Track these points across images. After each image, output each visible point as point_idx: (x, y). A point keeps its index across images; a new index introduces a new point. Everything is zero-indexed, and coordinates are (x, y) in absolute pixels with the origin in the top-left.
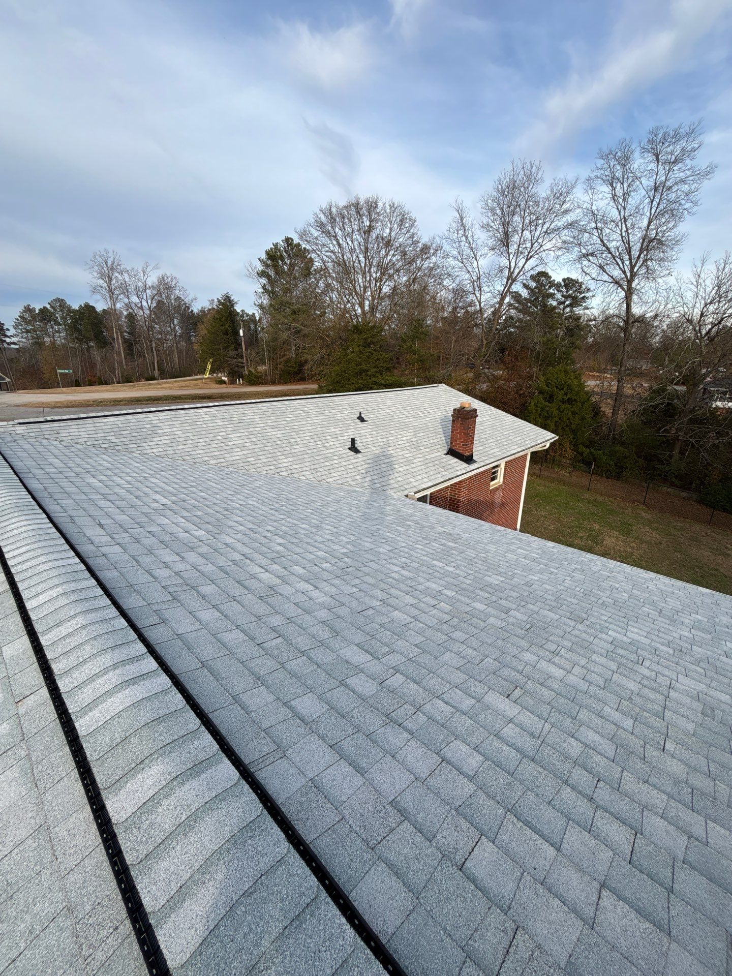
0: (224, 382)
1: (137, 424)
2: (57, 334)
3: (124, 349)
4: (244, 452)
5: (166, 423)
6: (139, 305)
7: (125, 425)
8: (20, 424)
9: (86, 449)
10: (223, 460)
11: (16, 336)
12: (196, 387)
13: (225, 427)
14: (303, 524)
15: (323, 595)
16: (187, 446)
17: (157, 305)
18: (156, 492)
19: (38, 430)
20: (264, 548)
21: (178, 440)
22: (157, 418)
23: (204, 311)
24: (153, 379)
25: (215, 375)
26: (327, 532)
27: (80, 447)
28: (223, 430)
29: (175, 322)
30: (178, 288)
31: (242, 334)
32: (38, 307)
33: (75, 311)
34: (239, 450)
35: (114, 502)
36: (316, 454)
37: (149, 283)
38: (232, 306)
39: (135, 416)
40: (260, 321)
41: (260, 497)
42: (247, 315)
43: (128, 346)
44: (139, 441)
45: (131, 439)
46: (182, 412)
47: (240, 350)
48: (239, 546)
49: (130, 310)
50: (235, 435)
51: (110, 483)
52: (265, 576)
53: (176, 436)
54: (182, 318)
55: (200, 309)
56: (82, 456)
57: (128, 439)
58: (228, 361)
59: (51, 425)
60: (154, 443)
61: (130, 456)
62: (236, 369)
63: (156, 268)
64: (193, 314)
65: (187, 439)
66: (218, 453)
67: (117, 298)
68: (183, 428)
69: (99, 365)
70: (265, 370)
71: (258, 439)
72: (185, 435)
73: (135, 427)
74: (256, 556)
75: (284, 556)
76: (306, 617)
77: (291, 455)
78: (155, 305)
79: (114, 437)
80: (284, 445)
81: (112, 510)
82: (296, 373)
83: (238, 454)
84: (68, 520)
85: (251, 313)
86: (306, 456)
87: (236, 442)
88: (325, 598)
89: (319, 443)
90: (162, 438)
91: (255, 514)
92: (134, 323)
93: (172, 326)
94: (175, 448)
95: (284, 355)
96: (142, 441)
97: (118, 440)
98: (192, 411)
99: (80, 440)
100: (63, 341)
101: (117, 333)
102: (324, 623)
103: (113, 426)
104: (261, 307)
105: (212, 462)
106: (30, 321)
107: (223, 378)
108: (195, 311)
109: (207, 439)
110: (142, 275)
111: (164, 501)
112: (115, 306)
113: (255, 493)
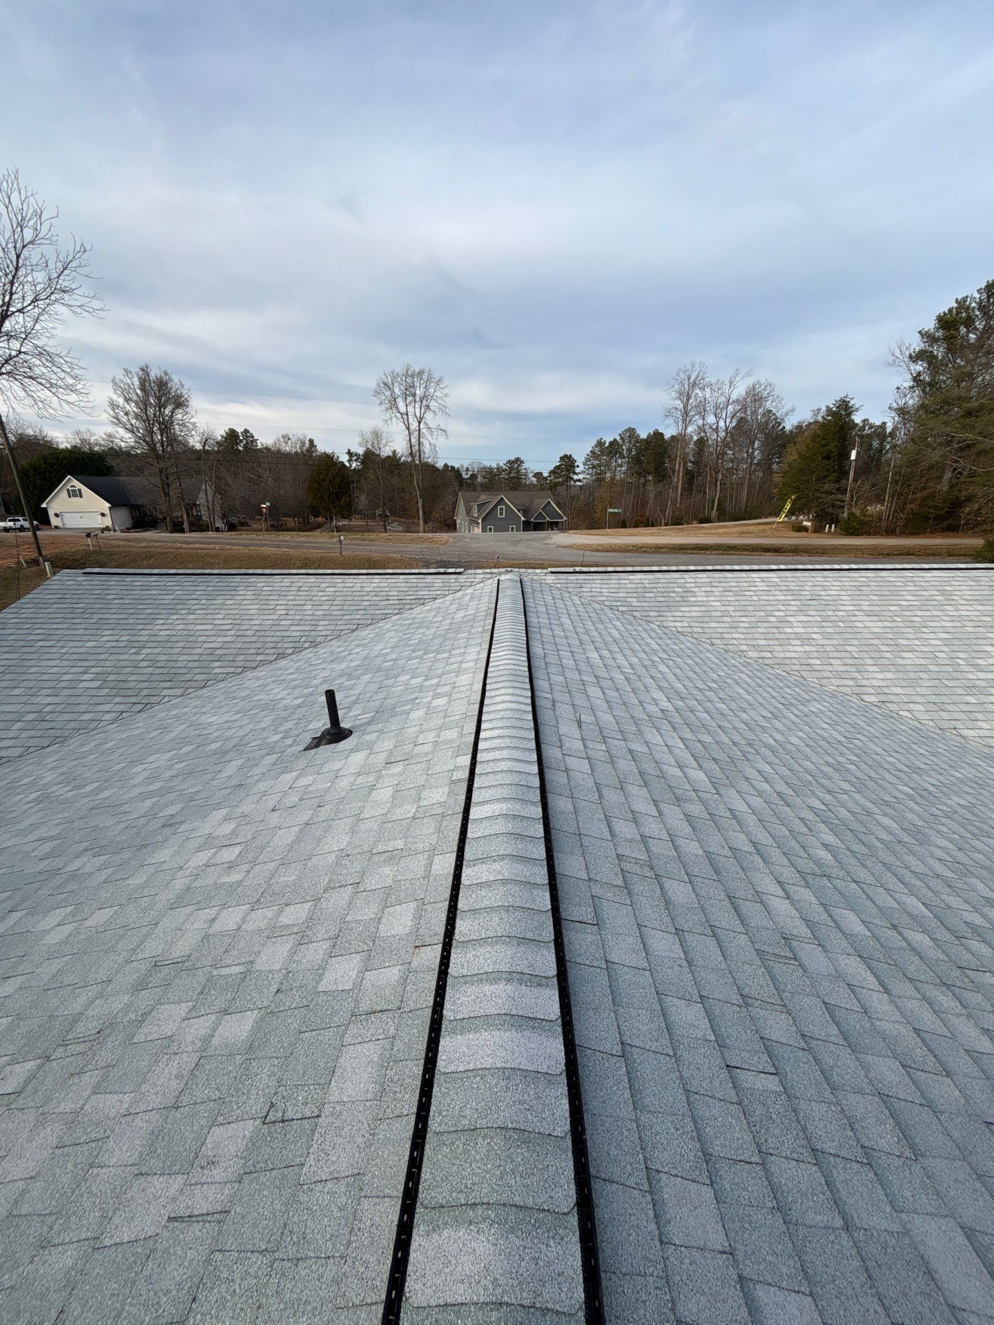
0: (806, 529)
1: (666, 585)
2: (619, 469)
3: (683, 483)
4: (807, 648)
5: (703, 589)
6: (714, 427)
7: (652, 586)
8: (552, 572)
9: (602, 610)
10: (769, 655)
11: (583, 472)
12: (762, 534)
13: (786, 603)
14: (885, 815)
15: (898, 1017)
16: (723, 625)
17: (737, 425)
18: (660, 688)
19: (565, 581)
20: (793, 843)
21: (713, 614)
22: (692, 580)
23: (801, 426)
24: (708, 521)
25: (794, 518)
26: (939, 853)
27: (597, 606)
28: (782, 608)
29: (756, 445)
30: (771, 398)
31: (853, 455)
32: (608, 439)
33: (644, 440)
34: (798, 642)
35: (606, 691)
36: (946, 675)
37: (734, 397)
38: (849, 414)
39: (668, 575)
40: (892, 434)
41: (813, 735)
42: (871, 426)
43: (689, 480)
44: (662, 609)
45: (654, 604)
46: (729, 575)
47: (843, 481)
48: (751, 821)
49: (703, 434)
50: (799, 618)
51: (611, 662)
52: (781, 906)
53: (711, 609)
54: (767, 439)
55: (796, 423)
56: (594, 620)
57: (651, 604)
58: (819, 498)
59: (578, 577)
60: (680, 614)
61: (647, 627)
62: (830, 510)
63: (748, 375)
64: (784, 433)
65: (725, 614)
66: (764, 642)
67: (691, 420)
68: (723, 598)
69: (651, 502)
70: (881, 513)
71: (837, 630)
72: (723, 608)
73: (663, 590)
74: (776, 855)
75: (829, 877)
76: (846, 1057)
77: (892, 668)
78: (734, 424)
79: (635, 600)
80: (884, 648)
81: (600, 703)
82: (940, 518)
83: (798, 648)
84: (550, 706)
85: (878, 423)
86: (924, 676)
87: (797, 630)
88: (903, 1030)
89: (961, 655)
90: (691, 609)
91: (796, 766)
92: (703, 450)
93: (750, 450)
94: (706, 625)
95: (925, 488)
96: (665, 609)
97: (639, 604)
98: (743, 574)
99: (599, 599)
100: (622, 476)
101: (679, 465)
102: (885, 1098)
103: (639, 586)
104: (902, 411)
105: (752, 654)
106: (599, 455)
107: (805, 523)
108: (788, 428)
109: (753, 619)
110: (728, 387)
111: (665, 704)
112: (686, 430)
113: (806, 724)
